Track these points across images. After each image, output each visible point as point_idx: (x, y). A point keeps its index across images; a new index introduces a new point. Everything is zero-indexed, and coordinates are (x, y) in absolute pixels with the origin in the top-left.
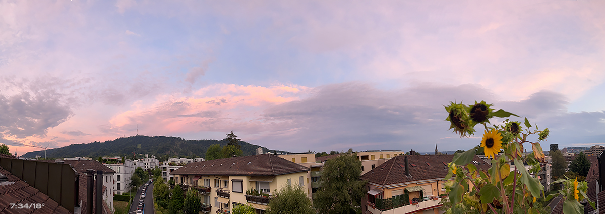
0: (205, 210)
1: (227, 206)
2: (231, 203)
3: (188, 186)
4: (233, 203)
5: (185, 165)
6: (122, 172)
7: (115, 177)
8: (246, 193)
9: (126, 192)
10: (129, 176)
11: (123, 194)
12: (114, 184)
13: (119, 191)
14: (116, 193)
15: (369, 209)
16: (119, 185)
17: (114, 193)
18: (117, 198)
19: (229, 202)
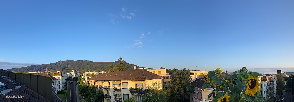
0: (108, 98)
1: (120, 95)
2: (122, 94)
3: (98, 86)
4: (123, 94)
5: (95, 75)
6: (61, 79)
7: (57, 82)
8: (130, 89)
9: (63, 89)
10: (64, 81)
11: (62, 90)
12: (57, 85)
13: (59, 89)
14: (58, 90)
15: (194, 99)
16: (59, 86)
17: (57, 90)
18: (59, 93)
19: (121, 94)
